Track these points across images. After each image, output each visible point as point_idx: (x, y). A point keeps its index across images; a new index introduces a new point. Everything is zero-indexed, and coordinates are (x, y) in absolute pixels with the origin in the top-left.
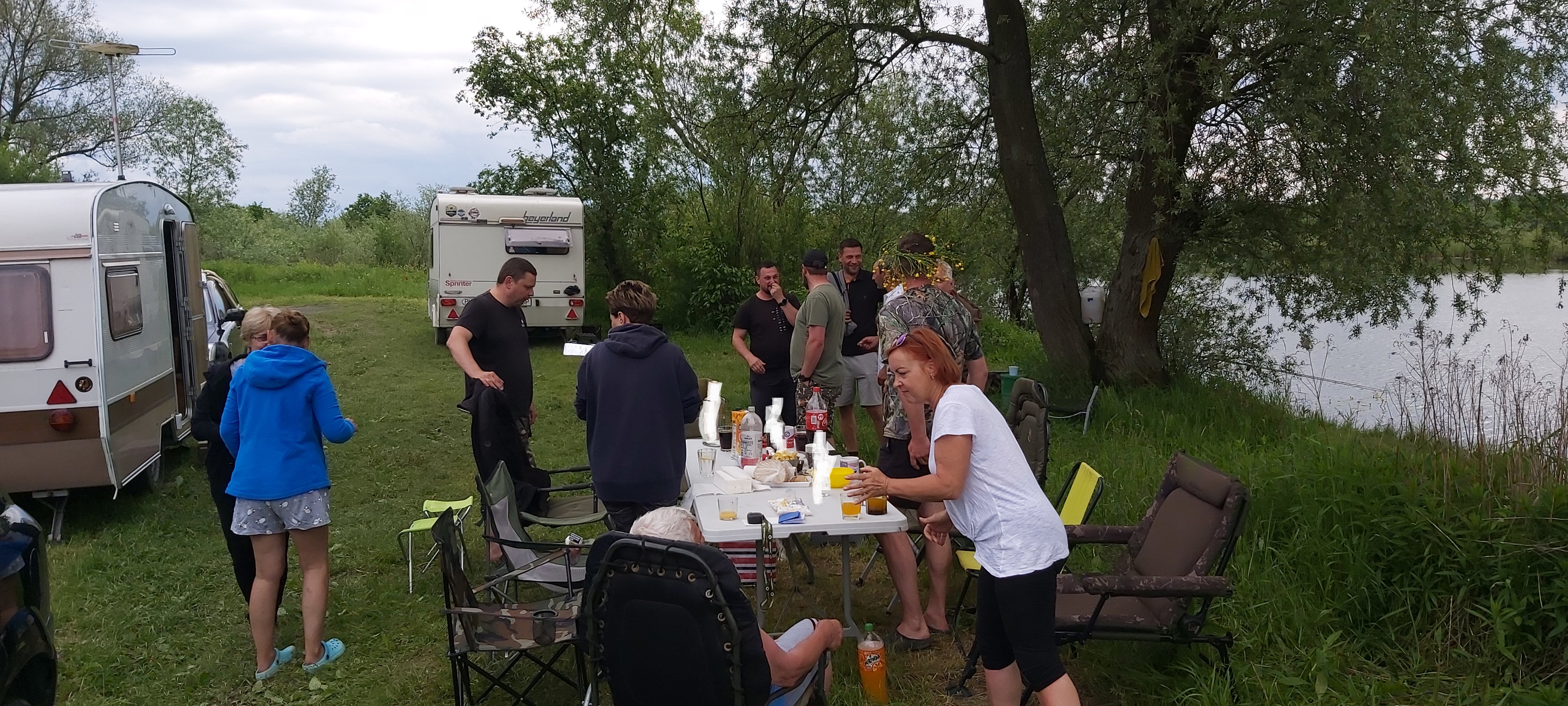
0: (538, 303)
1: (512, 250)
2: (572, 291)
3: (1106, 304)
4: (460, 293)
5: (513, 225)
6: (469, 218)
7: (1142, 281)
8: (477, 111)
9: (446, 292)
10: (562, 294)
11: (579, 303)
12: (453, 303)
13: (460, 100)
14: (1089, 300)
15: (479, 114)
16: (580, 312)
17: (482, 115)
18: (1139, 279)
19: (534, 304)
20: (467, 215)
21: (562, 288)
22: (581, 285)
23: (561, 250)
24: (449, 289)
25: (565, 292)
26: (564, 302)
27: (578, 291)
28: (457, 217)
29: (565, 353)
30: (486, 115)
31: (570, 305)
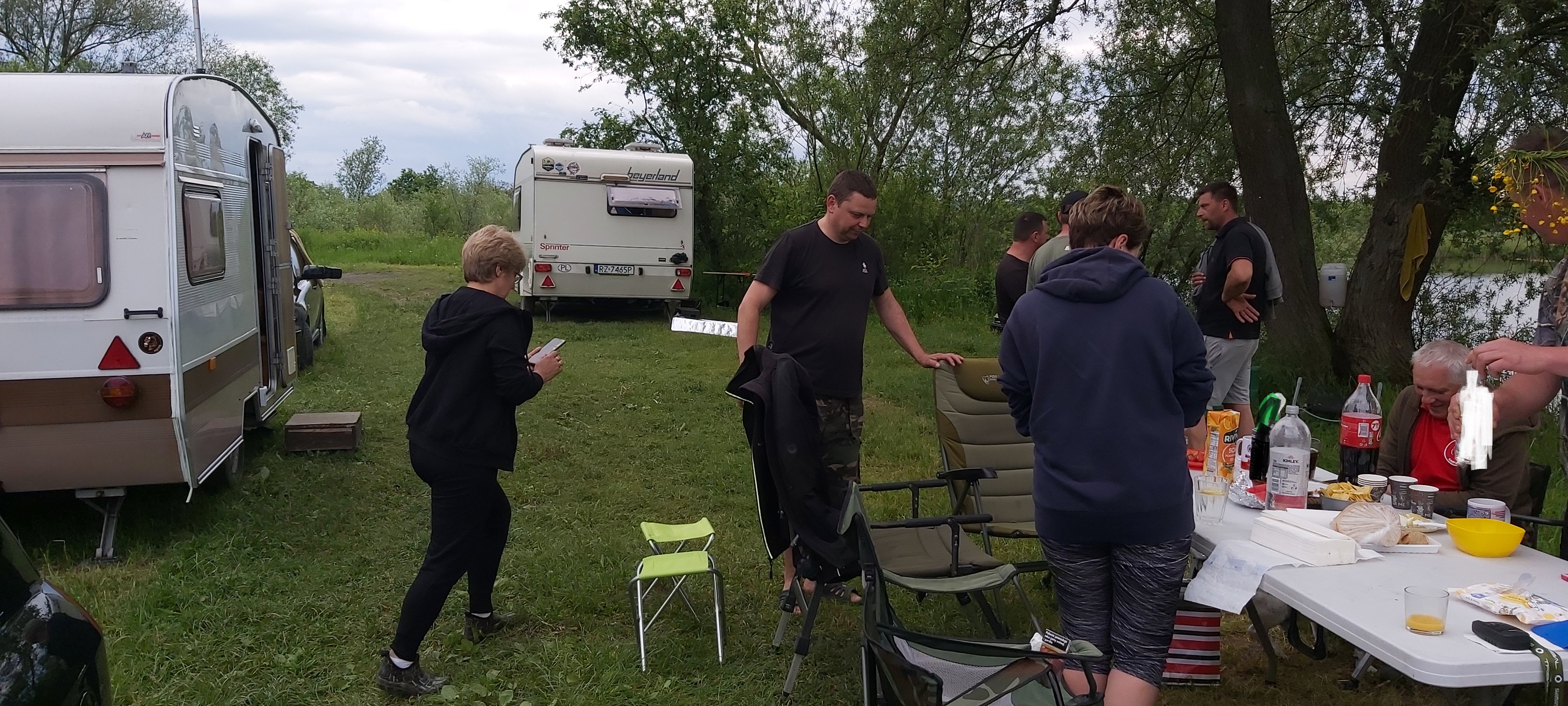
0: (641, 271)
1: (614, 211)
2: (679, 259)
3: (1351, 284)
4: (556, 257)
5: (617, 182)
6: (568, 173)
7: (1402, 256)
8: (565, 61)
9: (540, 256)
10: (668, 262)
11: (685, 273)
12: (548, 268)
13: (548, 47)
14: (1330, 278)
15: (568, 64)
16: (687, 283)
17: (571, 65)
18: (1399, 254)
19: (637, 272)
20: (565, 170)
21: (668, 255)
22: (689, 253)
23: (667, 213)
24: (544, 252)
25: (671, 260)
26: (670, 271)
27: (686, 259)
28: (555, 171)
29: (673, 329)
30: (574, 66)
31: (677, 275)
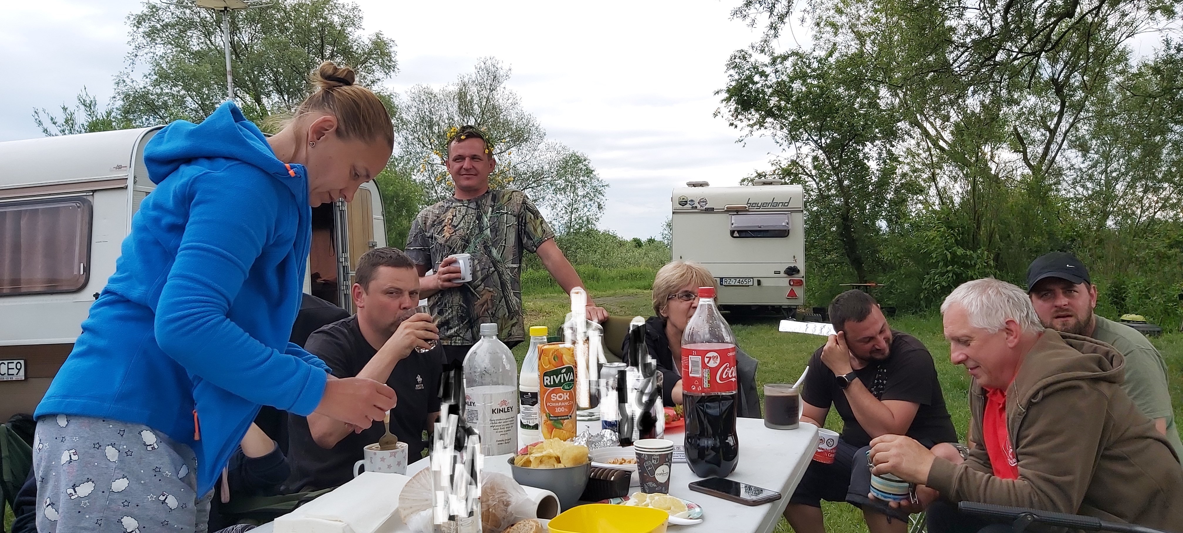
0: (759, 283)
1: (736, 234)
2: (792, 271)
5: (737, 211)
6: (699, 206)
8: (732, 124)
10: (782, 274)
11: (799, 283)
13: (715, 115)
15: (734, 127)
16: (800, 292)
17: (736, 127)
19: (756, 283)
20: (696, 204)
21: (783, 268)
22: (801, 266)
23: (783, 233)
25: (786, 272)
26: (784, 282)
27: (798, 271)
28: (688, 206)
29: (780, 330)
30: (739, 127)
31: (790, 285)
